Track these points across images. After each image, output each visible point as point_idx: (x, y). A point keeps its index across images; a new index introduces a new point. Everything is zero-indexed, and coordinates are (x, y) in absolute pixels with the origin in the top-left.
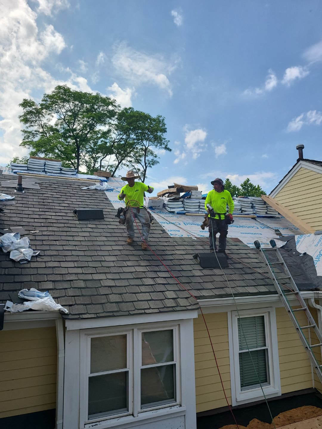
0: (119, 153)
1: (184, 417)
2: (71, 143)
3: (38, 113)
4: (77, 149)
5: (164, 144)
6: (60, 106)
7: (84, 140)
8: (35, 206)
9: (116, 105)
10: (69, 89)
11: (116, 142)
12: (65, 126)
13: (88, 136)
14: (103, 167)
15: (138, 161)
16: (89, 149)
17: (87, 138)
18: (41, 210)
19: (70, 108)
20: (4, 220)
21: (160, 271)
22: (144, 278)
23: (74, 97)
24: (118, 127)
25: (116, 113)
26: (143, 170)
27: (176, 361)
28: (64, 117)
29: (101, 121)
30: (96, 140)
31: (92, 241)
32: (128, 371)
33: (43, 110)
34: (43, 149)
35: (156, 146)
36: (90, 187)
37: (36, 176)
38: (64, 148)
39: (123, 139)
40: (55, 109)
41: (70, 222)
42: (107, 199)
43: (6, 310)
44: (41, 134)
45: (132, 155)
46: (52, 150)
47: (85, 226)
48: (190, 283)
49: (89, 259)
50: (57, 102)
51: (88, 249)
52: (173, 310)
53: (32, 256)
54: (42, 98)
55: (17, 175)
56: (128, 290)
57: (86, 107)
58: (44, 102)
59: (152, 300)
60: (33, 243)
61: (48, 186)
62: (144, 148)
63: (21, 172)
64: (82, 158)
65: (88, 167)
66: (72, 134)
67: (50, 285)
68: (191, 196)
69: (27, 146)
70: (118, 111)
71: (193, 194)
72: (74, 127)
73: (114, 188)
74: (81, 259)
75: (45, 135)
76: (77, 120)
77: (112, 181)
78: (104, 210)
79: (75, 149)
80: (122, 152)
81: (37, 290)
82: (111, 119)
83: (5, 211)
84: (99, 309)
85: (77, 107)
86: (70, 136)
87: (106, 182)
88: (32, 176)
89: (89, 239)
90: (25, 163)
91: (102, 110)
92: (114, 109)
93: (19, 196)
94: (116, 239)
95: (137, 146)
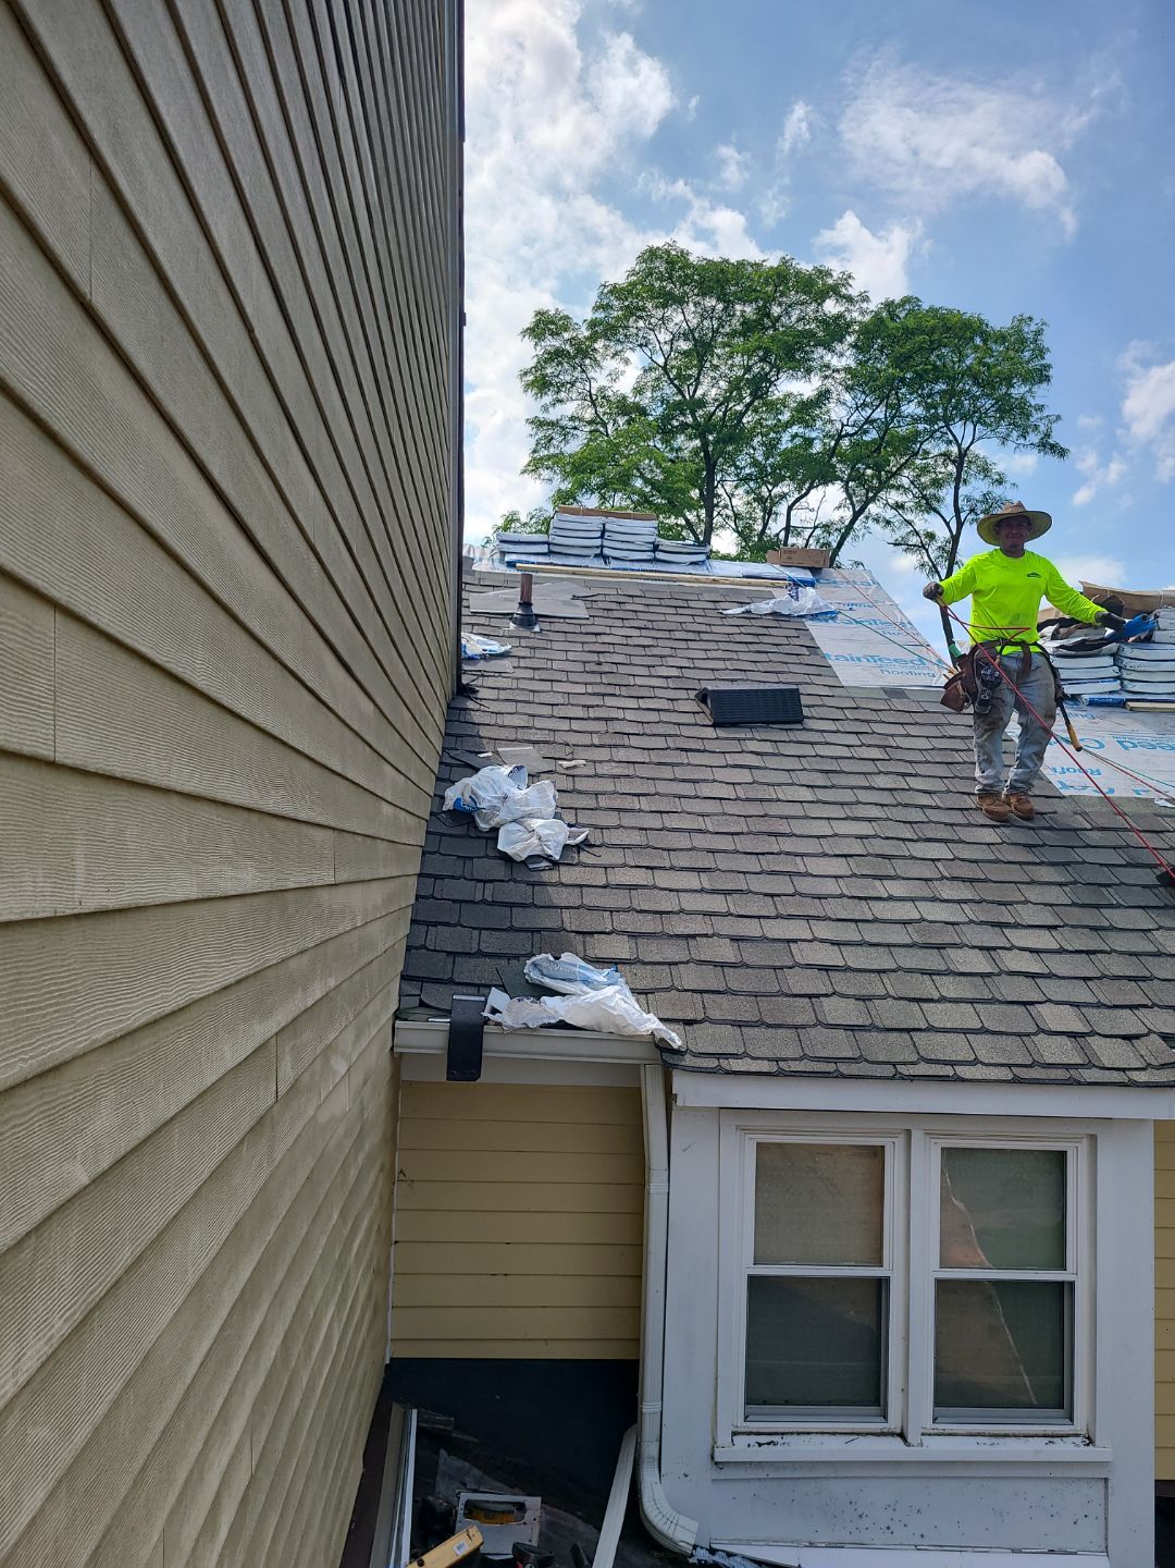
0: (859, 478)
1: (1102, 1483)
2: (686, 454)
3: (582, 353)
4: (705, 473)
5: (1036, 427)
6: (652, 321)
7: (730, 439)
8: (573, 677)
9: (853, 292)
10: (684, 254)
11: (847, 435)
12: (668, 392)
13: (745, 420)
14: (798, 532)
15: (927, 503)
16: (748, 471)
17: (742, 430)
18: (590, 689)
19: (684, 324)
20: (479, 724)
21: (1017, 926)
22: (954, 946)
23: (700, 284)
24: (859, 380)
25: (854, 321)
26: (948, 535)
27: (1075, 1271)
28: (666, 360)
29: (794, 359)
30: (772, 435)
31: (761, 800)
32: (887, 1279)
33: (595, 341)
34: (595, 480)
35: (1004, 440)
36: (752, 607)
37: (574, 573)
38: (664, 471)
39: (875, 421)
40: (637, 335)
41: (686, 731)
42: (814, 649)
43: (489, 1019)
44: (588, 429)
45: (906, 482)
46: (623, 481)
47: (735, 746)
48: (1144, 979)
49: (752, 864)
50: (643, 309)
51: (745, 830)
52: (1069, 1078)
53: (566, 847)
54: (593, 298)
55: (516, 572)
56: (891, 984)
57: (742, 316)
58: (601, 315)
59: (983, 1031)
60: (569, 800)
61: (614, 606)
62: (954, 449)
63: (528, 562)
64: (722, 503)
65: (744, 534)
66: (690, 420)
67: (620, 948)
68: (1152, 630)
69: (546, 474)
70: (859, 318)
71: (1162, 623)
72: (699, 393)
73: (841, 607)
74: (723, 862)
75: (601, 429)
76: (708, 364)
77: (834, 582)
78: (802, 689)
79: (698, 471)
80: (869, 472)
81: (584, 959)
82: (831, 350)
83: (483, 693)
84: (784, 1045)
85: (711, 318)
86: (684, 426)
87: (812, 585)
88: (561, 572)
89: (751, 795)
90: (540, 531)
91: (799, 320)
92: (842, 309)
93: (523, 643)
94: (848, 796)
95: (926, 446)
